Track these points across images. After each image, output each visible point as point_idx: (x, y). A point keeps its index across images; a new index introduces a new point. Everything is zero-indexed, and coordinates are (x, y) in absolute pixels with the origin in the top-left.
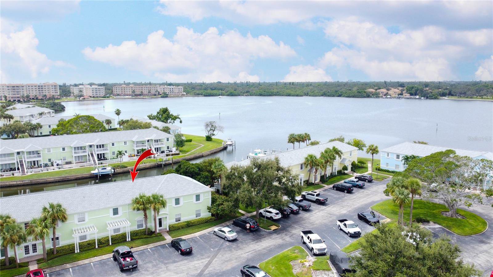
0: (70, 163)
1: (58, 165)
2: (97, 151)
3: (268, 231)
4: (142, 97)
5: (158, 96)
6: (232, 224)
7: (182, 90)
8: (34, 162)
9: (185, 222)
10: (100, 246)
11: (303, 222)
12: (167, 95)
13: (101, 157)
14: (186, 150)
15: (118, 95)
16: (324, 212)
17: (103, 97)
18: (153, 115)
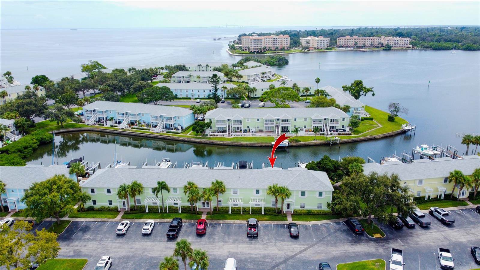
0: (261, 131)
1: (252, 132)
2: (282, 125)
3: (370, 237)
4: (363, 49)
5: (380, 49)
6: (344, 222)
7: (409, 43)
8: (238, 127)
9: (307, 210)
10: (244, 213)
11: (410, 238)
12: (391, 47)
13: (285, 129)
14: (360, 131)
15: (341, 47)
16: (442, 234)
17: (326, 49)
18: (347, 86)
